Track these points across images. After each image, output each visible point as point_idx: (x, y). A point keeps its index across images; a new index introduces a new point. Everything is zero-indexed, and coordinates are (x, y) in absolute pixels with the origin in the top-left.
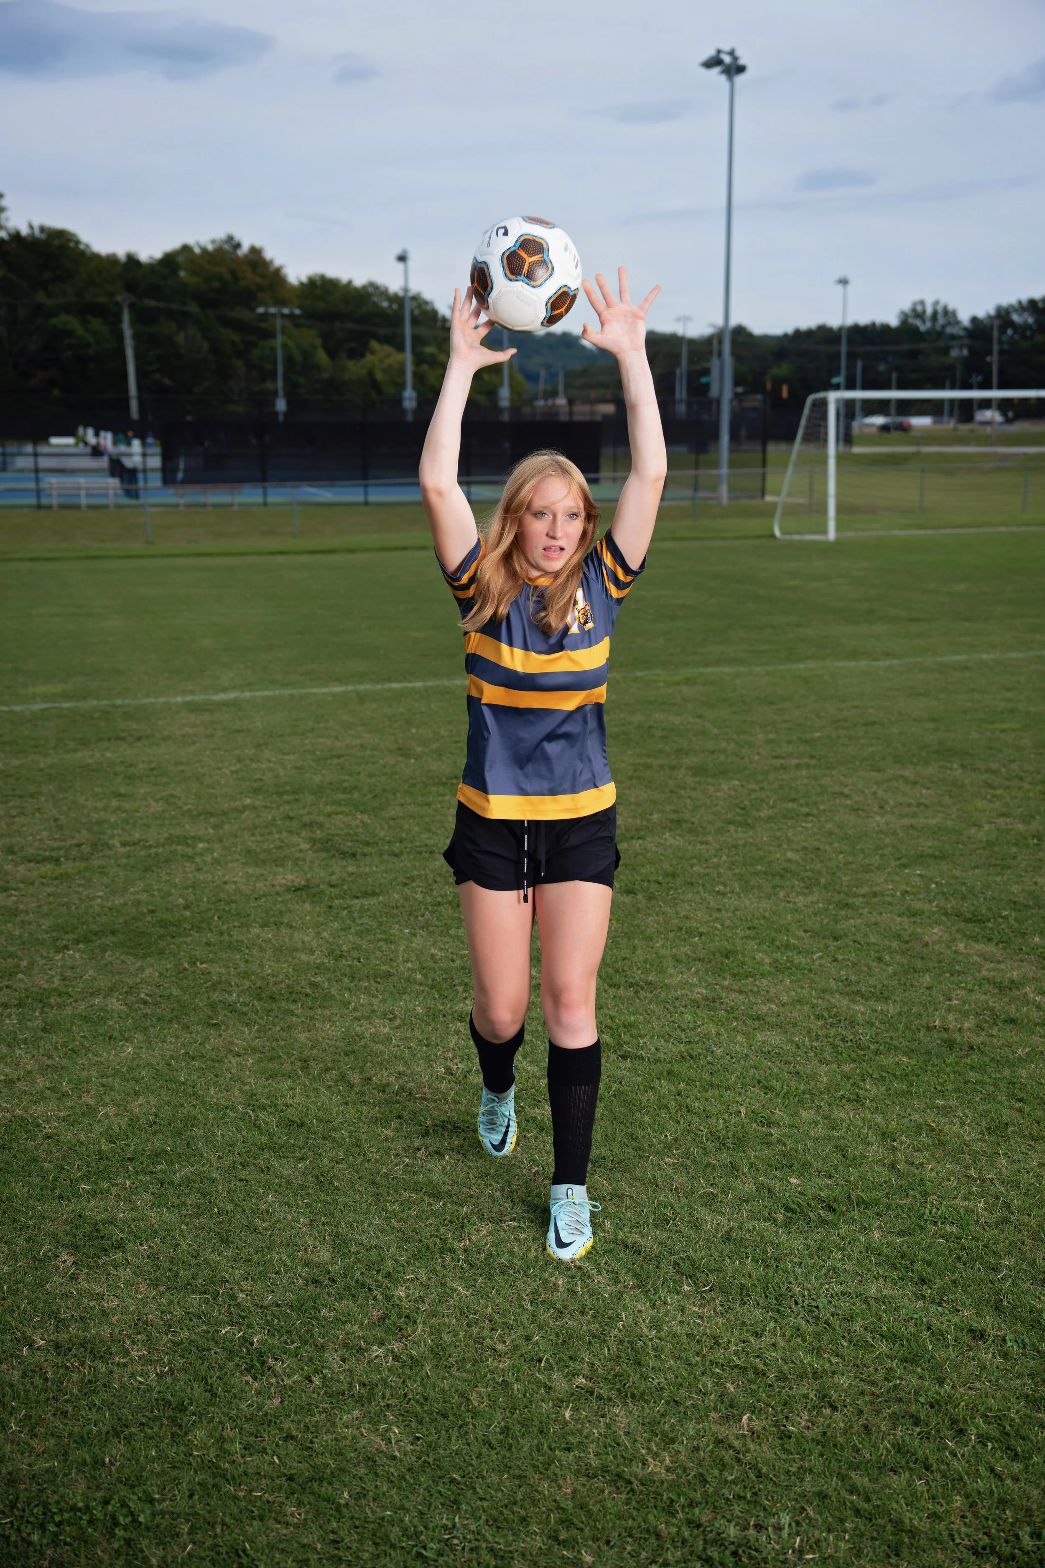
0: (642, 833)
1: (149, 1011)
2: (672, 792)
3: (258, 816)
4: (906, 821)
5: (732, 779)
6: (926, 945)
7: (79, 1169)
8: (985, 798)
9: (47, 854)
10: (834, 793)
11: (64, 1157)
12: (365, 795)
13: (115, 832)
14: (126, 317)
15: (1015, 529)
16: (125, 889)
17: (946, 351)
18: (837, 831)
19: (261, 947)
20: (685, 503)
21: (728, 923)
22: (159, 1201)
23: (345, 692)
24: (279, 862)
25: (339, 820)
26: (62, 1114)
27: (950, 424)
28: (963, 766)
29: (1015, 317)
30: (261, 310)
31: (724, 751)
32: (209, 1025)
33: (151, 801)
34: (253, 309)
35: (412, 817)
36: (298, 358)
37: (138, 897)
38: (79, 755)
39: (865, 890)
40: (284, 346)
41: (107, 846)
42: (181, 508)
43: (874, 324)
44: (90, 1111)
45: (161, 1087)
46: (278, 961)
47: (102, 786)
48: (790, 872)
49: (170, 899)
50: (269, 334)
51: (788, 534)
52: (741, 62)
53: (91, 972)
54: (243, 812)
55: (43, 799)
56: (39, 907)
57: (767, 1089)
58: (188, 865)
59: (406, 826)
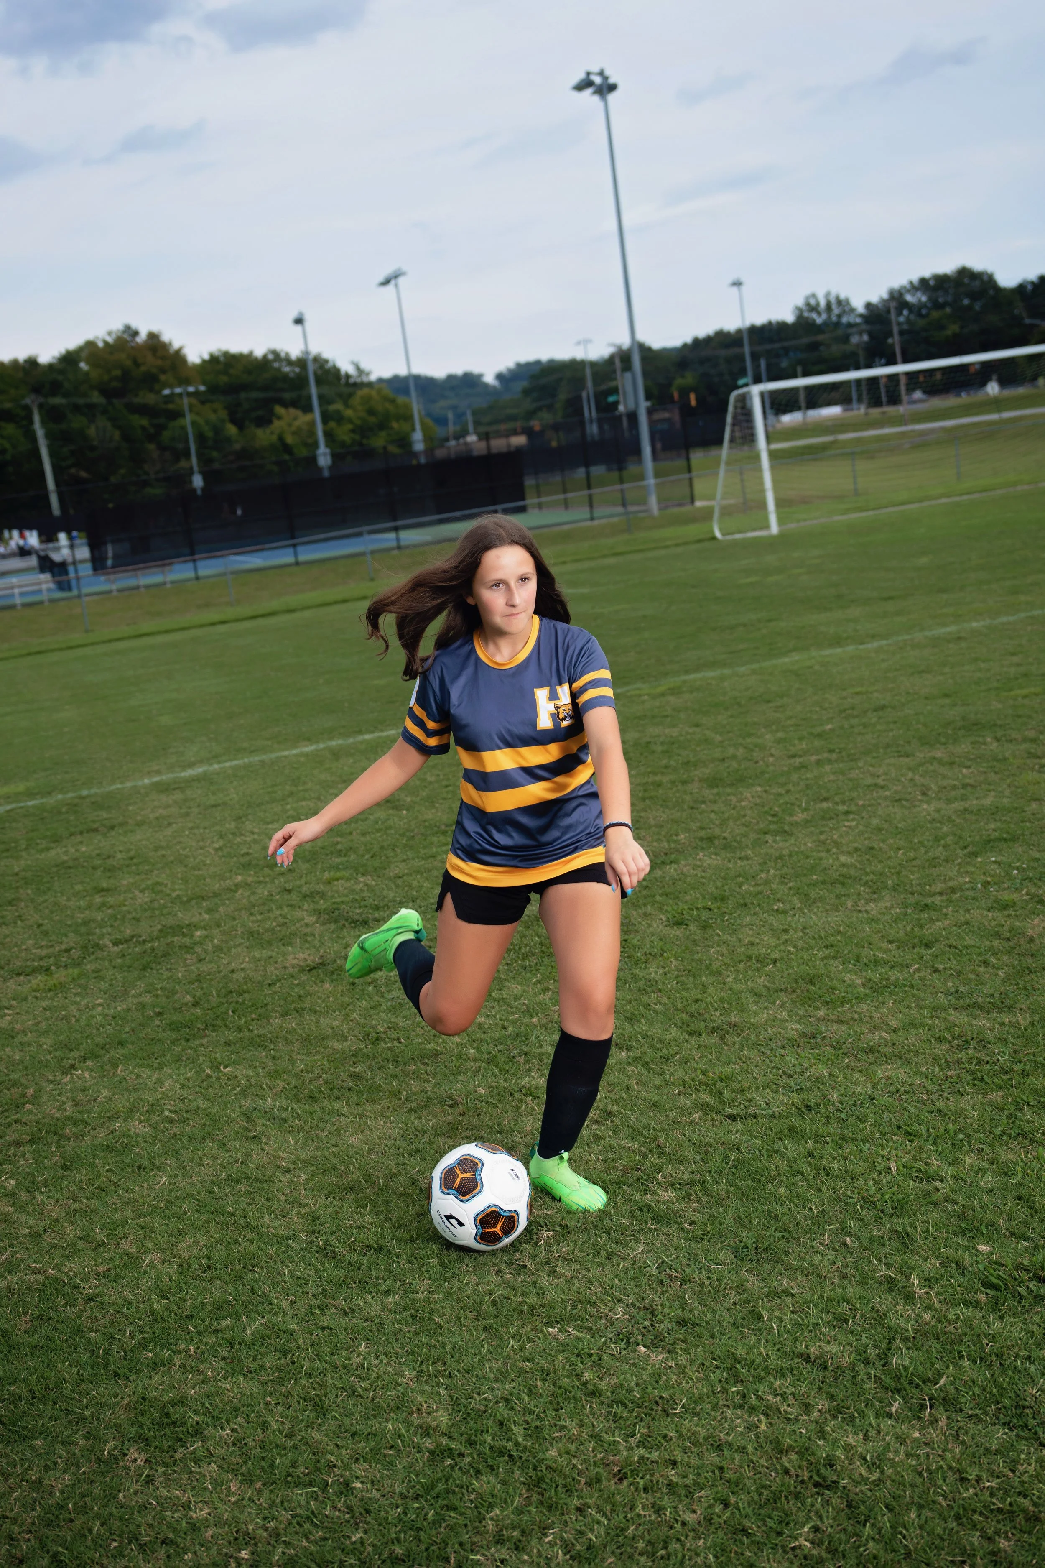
0: (673, 856)
1: (177, 1131)
2: (692, 808)
3: (254, 893)
4: (956, 805)
5: (753, 785)
6: (1032, 940)
7: (132, 1337)
8: (1032, 769)
9: (36, 964)
10: (868, 786)
11: (112, 1323)
12: (363, 856)
13: (104, 930)
14: (37, 418)
15: (957, 499)
16: (126, 992)
17: (846, 339)
18: (886, 826)
19: (286, 1039)
20: (615, 520)
21: (800, 944)
22: (234, 1367)
23: (317, 750)
24: (285, 941)
25: (340, 885)
26: (101, 1269)
27: (860, 411)
28: (997, 739)
29: (909, 298)
30: (167, 392)
31: (734, 757)
32: (247, 1138)
33: (137, 893)
34: (159, 392)
35: (418, 872)
36: (210, 434)
37: (141, 999)
38: (53, 853)
39: (939, 887)
40: (194, 423)
41: (101, 948)
42: (115, 594)
43: (770, 323)
44: (132, 1261)
45: (208, 1222)
46: (309, 1054)
47: (82, 883)
48: (850, 877)
49: (176, 997)
50: (178, 414)
51: (729, 534)
52: (612, 81)
53: (105, 1093)
54: (236, 891)
55: (23, 904)
56: (36, 1024)
57: (911, 1135)
58: (189, 956)
59: (415, 883)
